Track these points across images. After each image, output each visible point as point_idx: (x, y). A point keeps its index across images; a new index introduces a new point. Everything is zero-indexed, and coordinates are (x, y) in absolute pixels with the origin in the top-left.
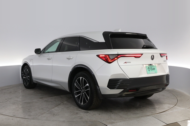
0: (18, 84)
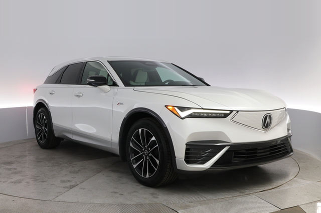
0: (23, 140)
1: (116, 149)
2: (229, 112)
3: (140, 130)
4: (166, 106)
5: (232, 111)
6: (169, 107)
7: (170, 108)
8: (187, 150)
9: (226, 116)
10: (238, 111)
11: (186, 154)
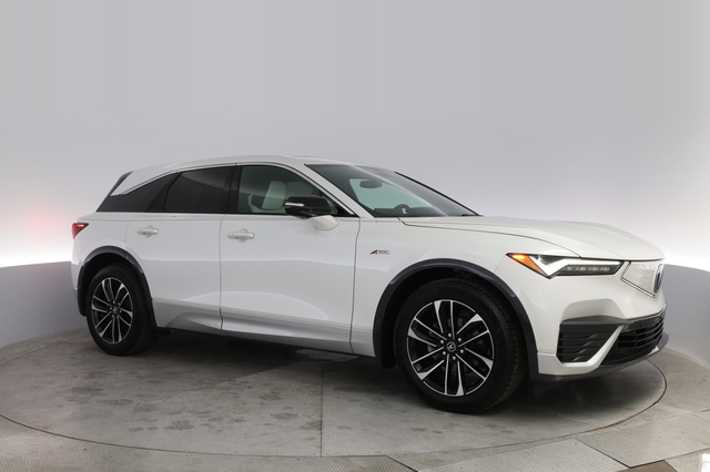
1: (366, 345)
2: (617, 263)
3: (437, 304)
4: (509, 255)
5: (622, 261)
6: (515, 257)
7: (521, 258)
8: (561, 335)
9: (612, 270)
10: (630, 261)
11: (560, 343)
